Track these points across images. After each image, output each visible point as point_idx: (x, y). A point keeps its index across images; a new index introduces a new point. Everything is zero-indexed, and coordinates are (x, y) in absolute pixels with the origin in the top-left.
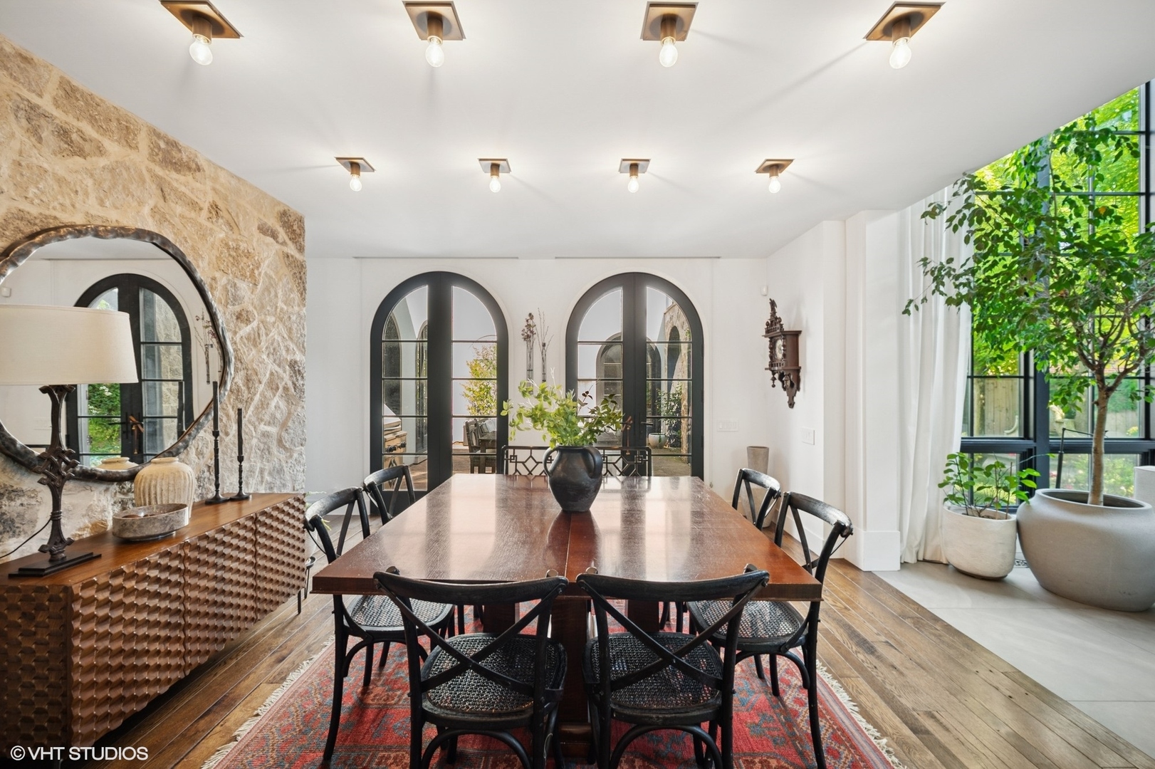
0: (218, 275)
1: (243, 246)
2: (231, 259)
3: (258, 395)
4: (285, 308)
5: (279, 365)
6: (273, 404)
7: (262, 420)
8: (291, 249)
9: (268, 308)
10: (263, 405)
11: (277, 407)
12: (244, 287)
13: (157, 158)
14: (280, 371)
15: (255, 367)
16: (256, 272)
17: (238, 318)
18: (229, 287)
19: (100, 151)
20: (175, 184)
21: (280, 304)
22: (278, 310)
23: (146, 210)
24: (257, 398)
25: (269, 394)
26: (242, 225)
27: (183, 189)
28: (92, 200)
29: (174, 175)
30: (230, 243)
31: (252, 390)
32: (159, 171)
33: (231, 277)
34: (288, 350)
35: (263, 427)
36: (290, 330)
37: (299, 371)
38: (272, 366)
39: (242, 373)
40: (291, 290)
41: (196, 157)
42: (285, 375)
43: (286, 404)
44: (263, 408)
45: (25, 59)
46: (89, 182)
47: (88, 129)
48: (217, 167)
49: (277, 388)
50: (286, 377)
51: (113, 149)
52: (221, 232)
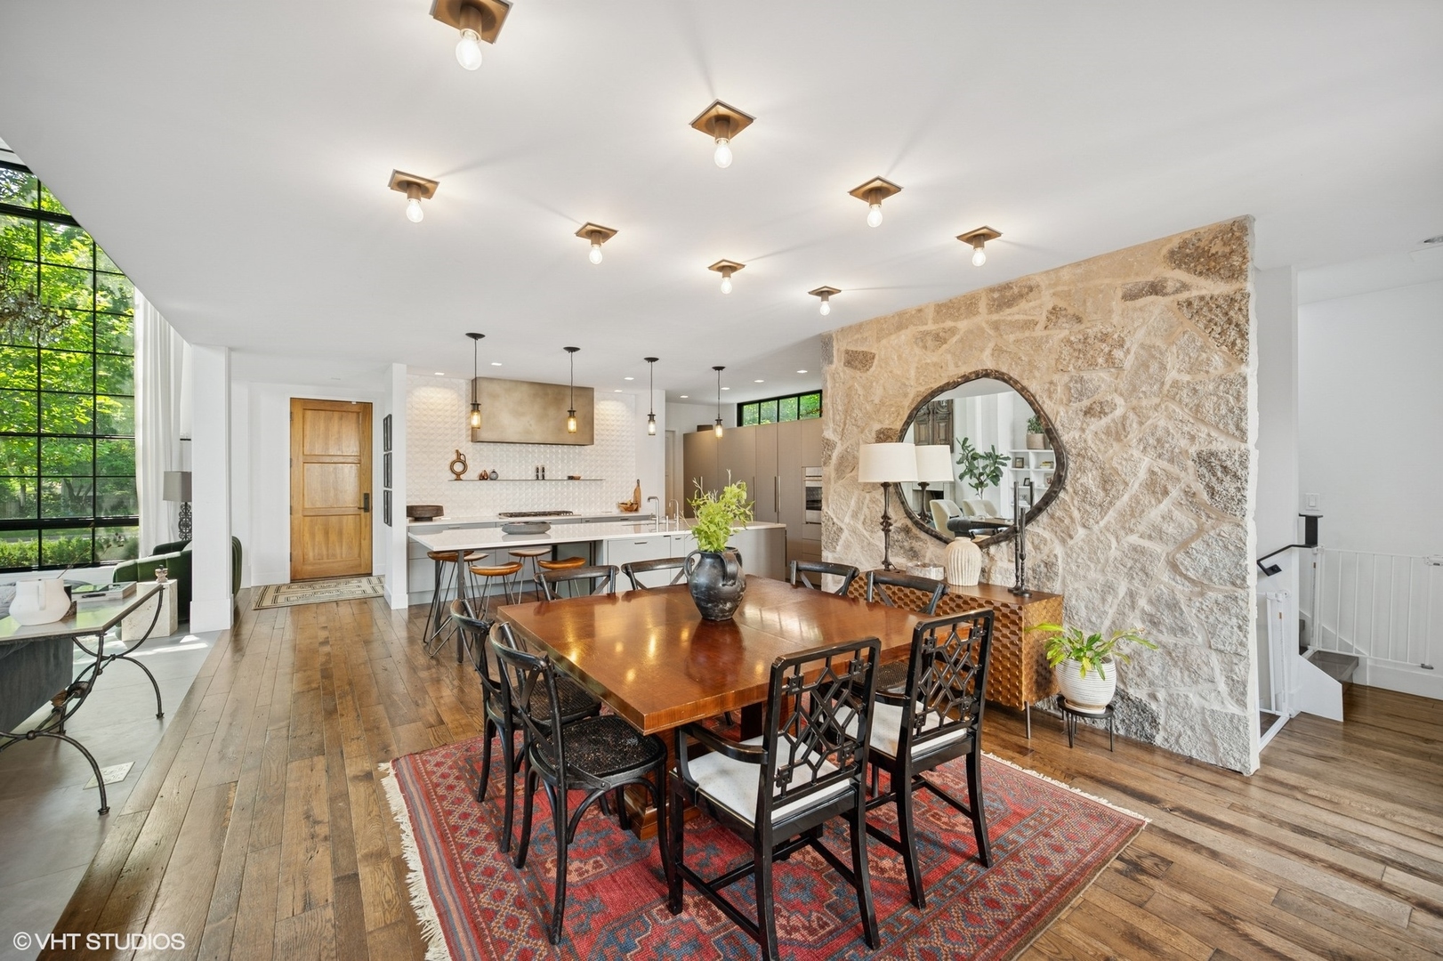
1: (1093, 332)
2: (1076, 354)
3: (1126, 498)
4: (1186, 378)
5: (1171, 461)
6: (1154, 513)
7: (1132, 531)
8: (1204, 287)
9: (1144, 389)
10: (1135, 510)
11: (1167, 517)
12: (1100, 377)
13: (993, 309)
14: (1174, 470)
15: (1115, 465)
16: (1118, 354)
17: (1086, 413)
18: (1071, 385)
19: (953, 331)
20: (1009, 318)
21: (1172, 376)
22: (1167, 387)
23: (988, 352)
24: (1122, 502)
25: (1146, 499)
27: (1017, 317)
29: (1008, 311)
30: (1072, 338)
31: (1113, 492)
32: (995, 317)
33: (1074, 372)
34: (1192, 438)
35: (1133, 539)
36: (1198, 409)
37: (1225, 469)
38: (1151, 463)
40: (1203, 348)
41: (1029, 279)
42: (1183, 474)
43: (1192, 515)
44: (1133, 515)
45: (920, 311)
46: (949, 357)
47: (949, 324)
48: (1056, 270)
49: (1166, 492)
50: (1190, 477)
51: (963, 325)
52: (1060, 334)
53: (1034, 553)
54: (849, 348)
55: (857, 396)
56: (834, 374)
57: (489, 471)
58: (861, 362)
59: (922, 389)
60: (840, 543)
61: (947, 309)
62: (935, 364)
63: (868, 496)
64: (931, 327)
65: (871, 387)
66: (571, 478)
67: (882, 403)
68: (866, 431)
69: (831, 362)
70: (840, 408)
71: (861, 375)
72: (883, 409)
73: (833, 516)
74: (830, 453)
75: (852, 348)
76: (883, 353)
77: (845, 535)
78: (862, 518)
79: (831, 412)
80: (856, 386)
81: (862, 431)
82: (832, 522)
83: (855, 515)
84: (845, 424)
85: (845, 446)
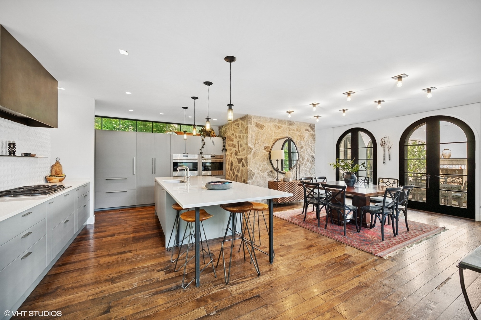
0: (297, 141)
1: (302, 134)
2: (300, 137)
5: (309, 156)
6: (308, 164)
7: (305, 167)
8: (312, 132)
9: (307, 145)
10: (306, 164)
12: (302, 142)
13: (289, 125)
14: (309, 158)
15: (304, 157)
16: (304, 139)
17: (301, 148)
18: (299, 143)
20: (291, 128)
21: (309, 144)
23: (287, 133)
24: (305, 163)
25: (307, 162)
26: (301, 130)
27: (292, 128)
28: (281, 134)
29: (291, 126)
30: (299, 135)
32: (289, 127)
33: (300, 140)
34: (311, 153)
35: (306, 169)
36: (312, 149)
37: (314, 158)
38: (307, 157)
39: (302, 158)
40: (312, 141)
41: (294, 122)
43: (311, 164)
45: (275, 119)
46: (281, 132)
47: (281, 125)
48: (297, 122)
49: (309, 161)
50: (311, 159)
51: (283, 126)
52: (298, 133)
53: (294, 173)
55: (259, 136)
56: (252, 128)
58: (260, 127)
59: (276, 138)
60: (254, 177)
61: (280, 121)
62: (278, 133)
63: (262, 163)
64: (277, 124)
65: (263, 134)
66: (28, 155)
67: (266, 139)
68: (262, 146)
69: (252, 124)
70: (254, 138)
71: (260, 130)
72: (266, 141)
73: (252, 170)
74: (251, 151)
75: (258, 122)
76: (266, 126)
77: (256, 175)
78: (260, 169)
79: (251, 139)
80: (259, 133)
81: (260, 146)
82: (251, 171)
83: (258, 169)
84: (255, 143)
85: (255, 149)
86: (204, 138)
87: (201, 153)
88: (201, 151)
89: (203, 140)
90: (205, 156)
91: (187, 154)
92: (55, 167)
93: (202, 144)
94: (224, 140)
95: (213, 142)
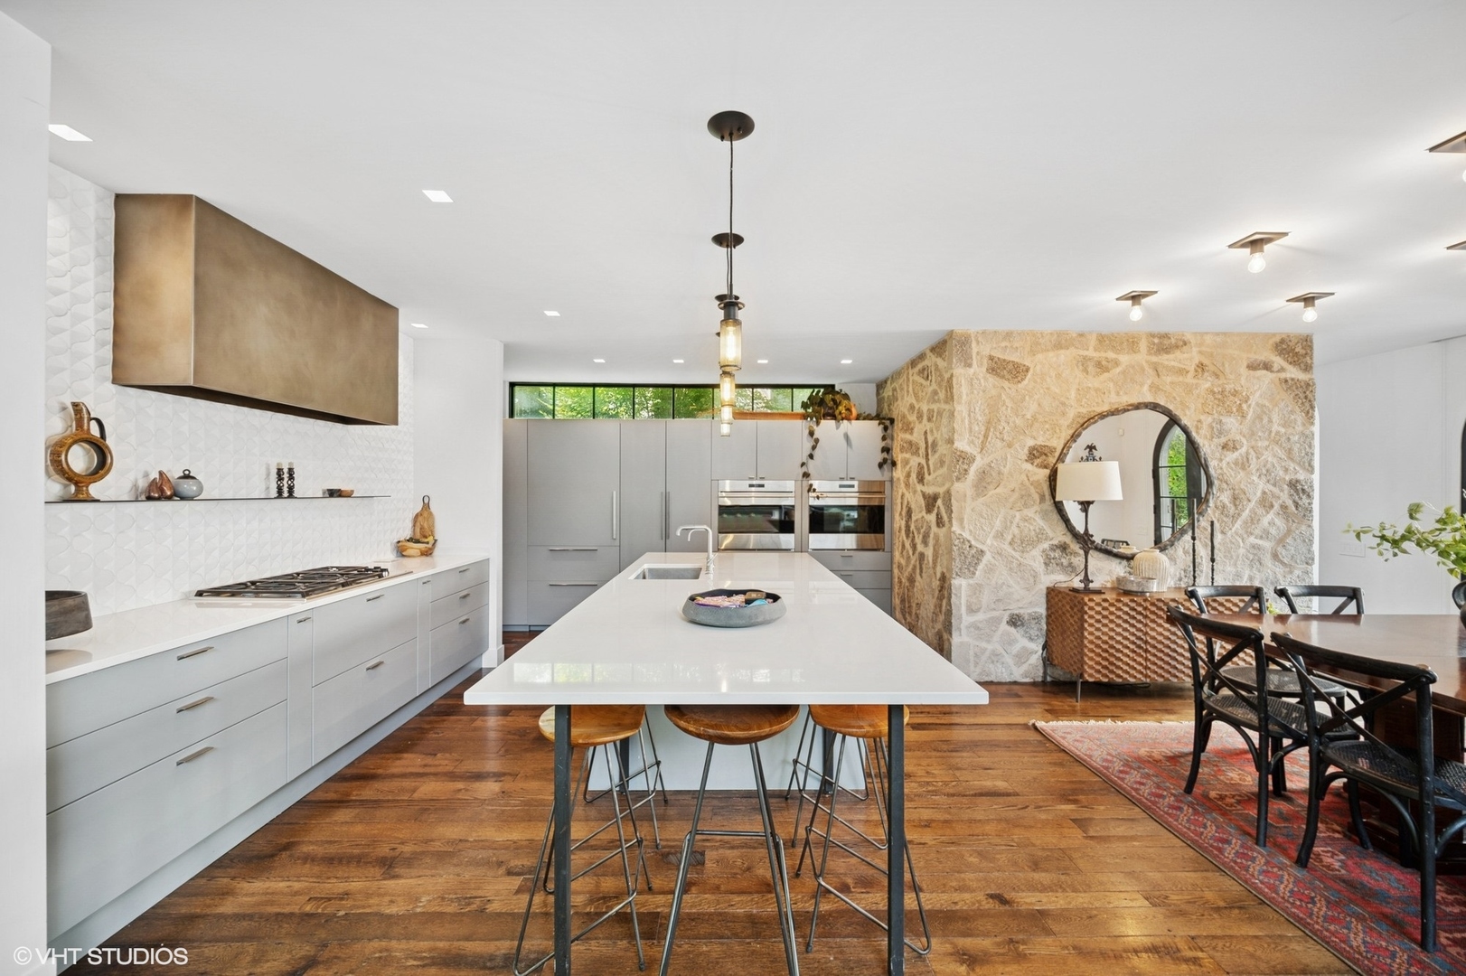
0: (1203, 417)
1: (1228, 388)
2: (1216, 402)
3: (1247, 511)
4: (1283, 430)
5: (1275, 485)
6: (1265, 521)
7: (1252, 534)
8: (1293, 373)
9: (1260, 434)
10: (1254, 520)
11: (1272, 523)
12: (1231, 422)
13: (1152, 352)
14: (1276, 490)
15: (1242, 486)
16: (1244, 406)
17: (1223, 448)
18: (1214, 425)
19: (1117, 363)
20: (1166, 363)
21: (1275, 428)
22: (1273, 434)
23: (1146, 388)
24: (1246, 514)
25: (1260, 511)
26: (1227, 370)
27: (1173, 363)
28: (1113, 395)
29: (1166, 356)
30: (1215, 389)
31: (1240, 507)
32: (1154, 359)
33: (1216, 416)
34: (1286, 470)
35: (1252, 540)
36: (1290, 451)
37: (1303, 490)
38: (1261, 485)
39: (1229, 493)
40: (1292, 412)
41: (1183, 335)
42: (1282, 494)
43: (1284, 521)
44: (1252, 523)
45: (1081, 335)
46: (1111, 385)
47: (1111, 355)
48: (1202, 334)
49: (1272, 506)
50: (1285, 496)
51: (1125, 359)
52: (1206, 383)
53: (1184, 557)
54: (993, 354)
55: (1004, 408)
56: (972, 379)
57: (175, 473)
58: (1010, 372)
59: (1084, 411)
60: (980, 567)
61: (1105, 340)
62: (1097, 390)
63: (1018, 514)
64: (1091, 353)
65: (1023, 400)
66: (333, 493)
67: (1034, 418)
68: (1017, 446)
69: (970, 366)
70: (980, 418)
71: (1009, 385)
72: (1036, 425)
73: (970, 538)
74: (966, 467)
75: (997, 354)
76: (1038, 368)
77: (987, 558)
78: (1009, 538)
79: (967, 421)
80: (1004, 397)
81: (1010, 446)
82: (968, 545)
83: (1000, 535)
84: (986, 436)
85: (987, 460)
86: (815, 427)
87: (806, 475)
88: (804, 469)
89: (811, 434)
90: (816, 484)
91: (762, 478)
92: (420, 519)
93: (808, 444)
94: (886, 429)
95: (847, 437)
